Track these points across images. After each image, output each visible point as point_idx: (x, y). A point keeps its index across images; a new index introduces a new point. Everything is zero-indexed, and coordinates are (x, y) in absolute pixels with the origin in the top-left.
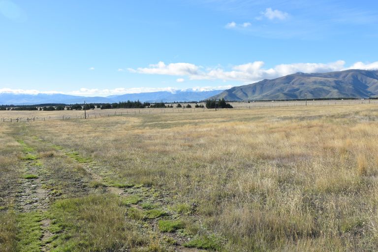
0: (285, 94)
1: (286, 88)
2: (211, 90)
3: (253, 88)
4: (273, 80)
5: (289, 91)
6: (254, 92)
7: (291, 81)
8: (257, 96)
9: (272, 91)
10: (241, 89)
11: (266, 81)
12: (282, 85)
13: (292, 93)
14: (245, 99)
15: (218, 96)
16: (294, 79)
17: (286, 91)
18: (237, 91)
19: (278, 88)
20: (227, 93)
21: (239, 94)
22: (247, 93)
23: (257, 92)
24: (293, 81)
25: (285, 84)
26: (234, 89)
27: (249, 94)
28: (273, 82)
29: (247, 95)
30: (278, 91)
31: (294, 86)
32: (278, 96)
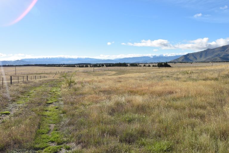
0: (221, 58)
1: (222, 54)
2: (175, 55)
3: (201, 54)
4: (213, 49)
5: (224, 56)
6: (201, 56)
7: (225, 50)
8: (203, 59)
9: (213, 56)
10: (193, 55)
11: (208, 50)
12: (219, 52)
13: (226, 57)
14: (195, 60)
15: (178, 59)
16: (227, 48)
17: (221, 56)
18: (191, 56)
19: (216, 54)
20: (184, 57)
21: (191, 58)
22: (196, 57)
23: (203, 56)
24: (227, 50)
25: (221, 51)
26: (188, 55)
27: (198, 58)
28: (213, 50)
29: (196, 59)
30: (217, 56)
31: (227, 53)
32: (216, 59)
